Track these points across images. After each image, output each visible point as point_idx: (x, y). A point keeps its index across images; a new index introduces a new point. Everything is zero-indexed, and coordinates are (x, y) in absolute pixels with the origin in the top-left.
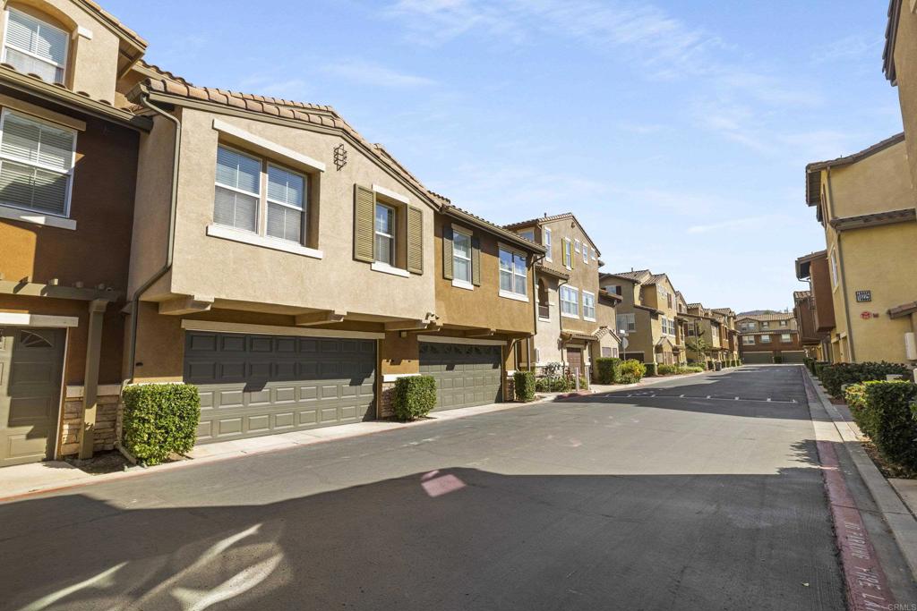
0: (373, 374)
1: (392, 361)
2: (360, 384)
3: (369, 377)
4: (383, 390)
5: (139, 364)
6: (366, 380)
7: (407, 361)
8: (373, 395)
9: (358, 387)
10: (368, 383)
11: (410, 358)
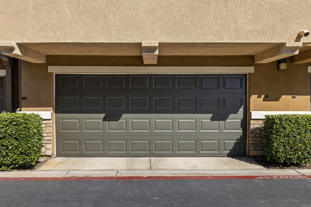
0: (241, 110)
1: (266, 97)
2: (224, 120)
3: (236, 112)
4: (252, 127)
5: (24, 98)
6: (231, 116)
7: (290, 97)
8: (241, 131)
9: (222, 122)
10: (235, 119)
11: (294, 93)
